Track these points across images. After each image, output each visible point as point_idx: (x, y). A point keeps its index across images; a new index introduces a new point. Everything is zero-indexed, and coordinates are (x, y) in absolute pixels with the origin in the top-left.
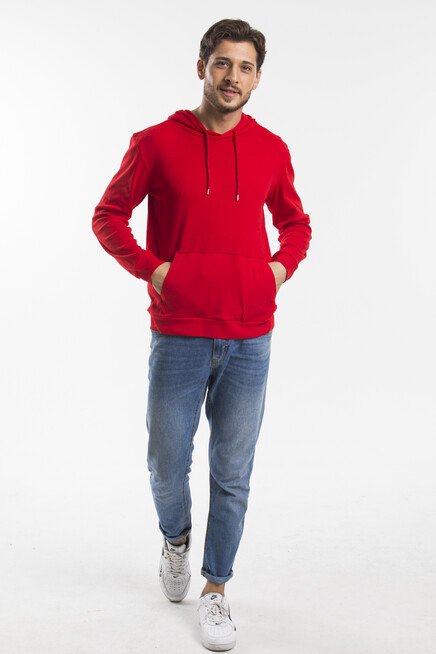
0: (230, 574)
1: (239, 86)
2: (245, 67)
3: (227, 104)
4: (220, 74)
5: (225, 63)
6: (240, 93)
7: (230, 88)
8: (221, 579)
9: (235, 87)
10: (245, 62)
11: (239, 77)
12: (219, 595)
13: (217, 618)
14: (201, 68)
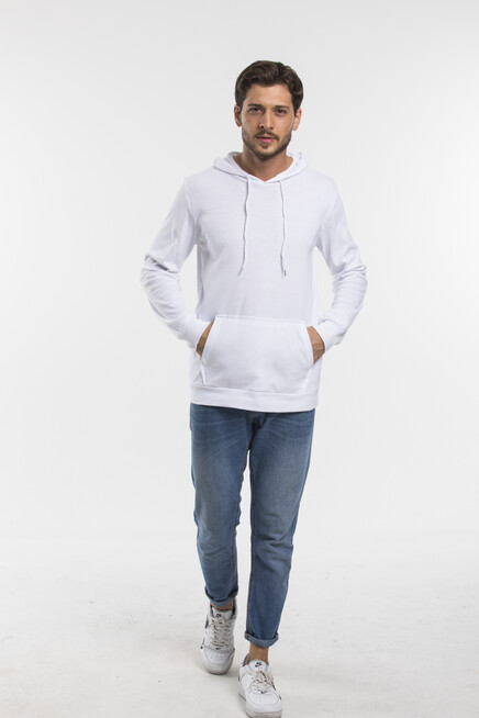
0: (275, 637)
1: (275, 131)
2: (279, 110)
3: (264, 151)
4: (255, 121)
5: (258, 108)
6: (277, 138)
7: (266, 135)
8: (266, 642)
9: (270, 134)
10: (277, 107)
11: (273, 123)
12: (263, 663)
13: (262, 687)
14: (238, 114)
